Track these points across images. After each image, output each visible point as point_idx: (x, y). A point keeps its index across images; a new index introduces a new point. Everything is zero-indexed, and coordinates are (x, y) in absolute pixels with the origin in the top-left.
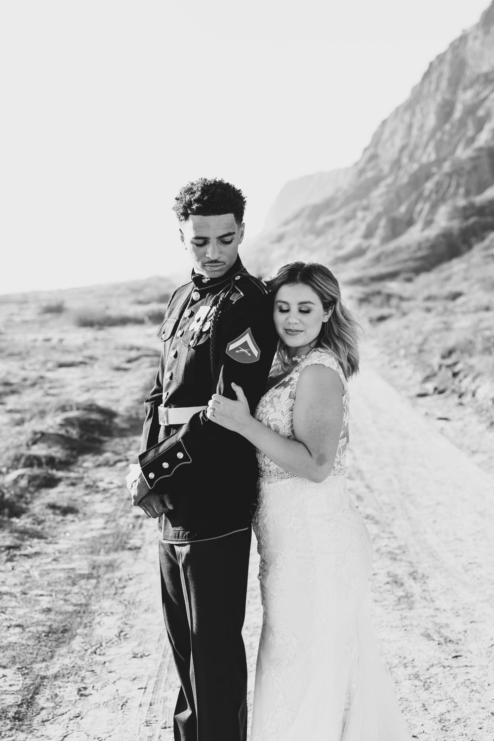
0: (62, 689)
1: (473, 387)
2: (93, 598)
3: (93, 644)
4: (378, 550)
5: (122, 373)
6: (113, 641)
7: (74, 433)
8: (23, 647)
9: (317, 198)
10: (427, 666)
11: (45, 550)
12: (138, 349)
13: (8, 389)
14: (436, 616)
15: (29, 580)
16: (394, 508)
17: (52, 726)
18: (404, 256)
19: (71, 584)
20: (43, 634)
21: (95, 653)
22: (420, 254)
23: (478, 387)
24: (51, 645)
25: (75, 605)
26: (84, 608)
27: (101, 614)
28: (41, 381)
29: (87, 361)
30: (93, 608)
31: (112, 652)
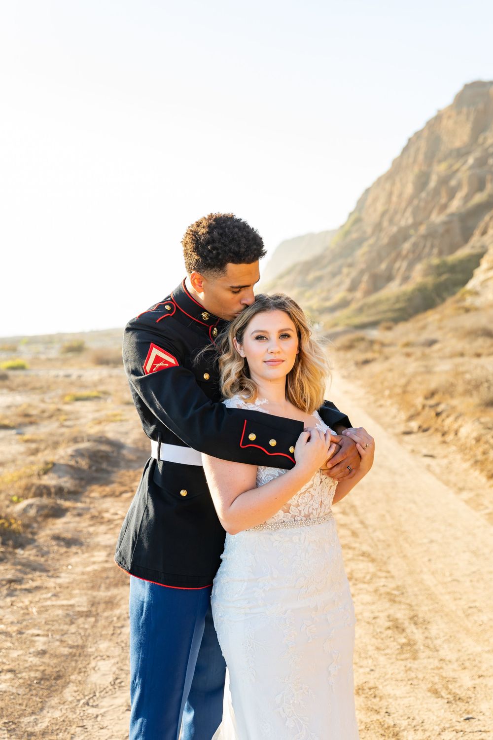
1: (455, 426)
2: (90, 639)
3: (86, 693)
4: (376, 591)
6: (108, 689)
7: (84, 463)
8: (12, 697)
9: (308, 256)
10: (438, 729)
11: (46, 584)
13: (27, 420)
14: (441, 668)
15: (27, 617)
16: (389, 546)
18: (383, 307)
19: (69, 622)
20: (35, 682)
21: (88, 704)
22: (398, 306)
23: (460, 426)
24: (43, 695)
25: (71, 647)
26: (80, 650)
27: (96, 657)
28: (57, 413)
29: (101, 395)
30: (90, 650)
31: (105, 703)
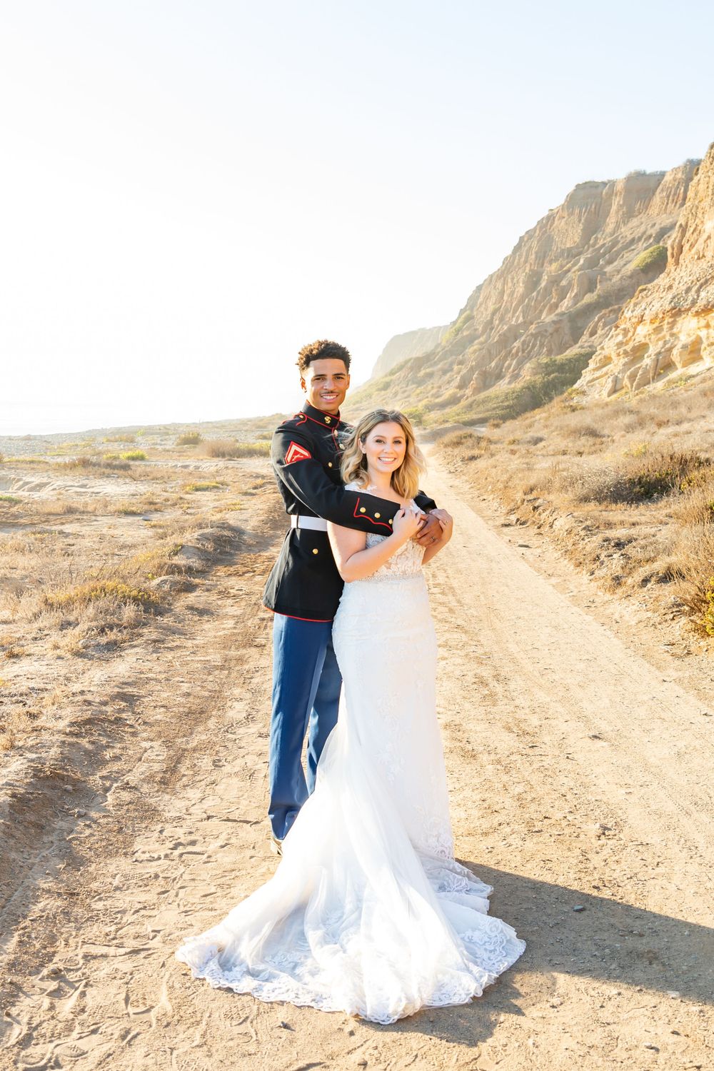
0: (200, 761)
2: (225, 686)
3: (225, 724)
4: (467, 655)
5: (250, 497)
6: (243, 722)
7: (210, 546)
8: (167, 724)
9: (418, 353)
10: (508, 753)
11: (185, 645)
12: (263, 477)
13: (153, 507)
14: (515, 712)
15: (171, 668)
16: (481, 620)
17: (192, 790)
18: (491, 405)
19: (207, 673)
20: (184, 715)
21: (227, 731)
22: (506, 404)
23: (555, 520)
24: (191, 724)
25: (211, 691)
26: (218, 694)
27: (232, 699)
28: (180, 501)
29: (220, 486)
30: (226, 694)
31: (242, 731)
